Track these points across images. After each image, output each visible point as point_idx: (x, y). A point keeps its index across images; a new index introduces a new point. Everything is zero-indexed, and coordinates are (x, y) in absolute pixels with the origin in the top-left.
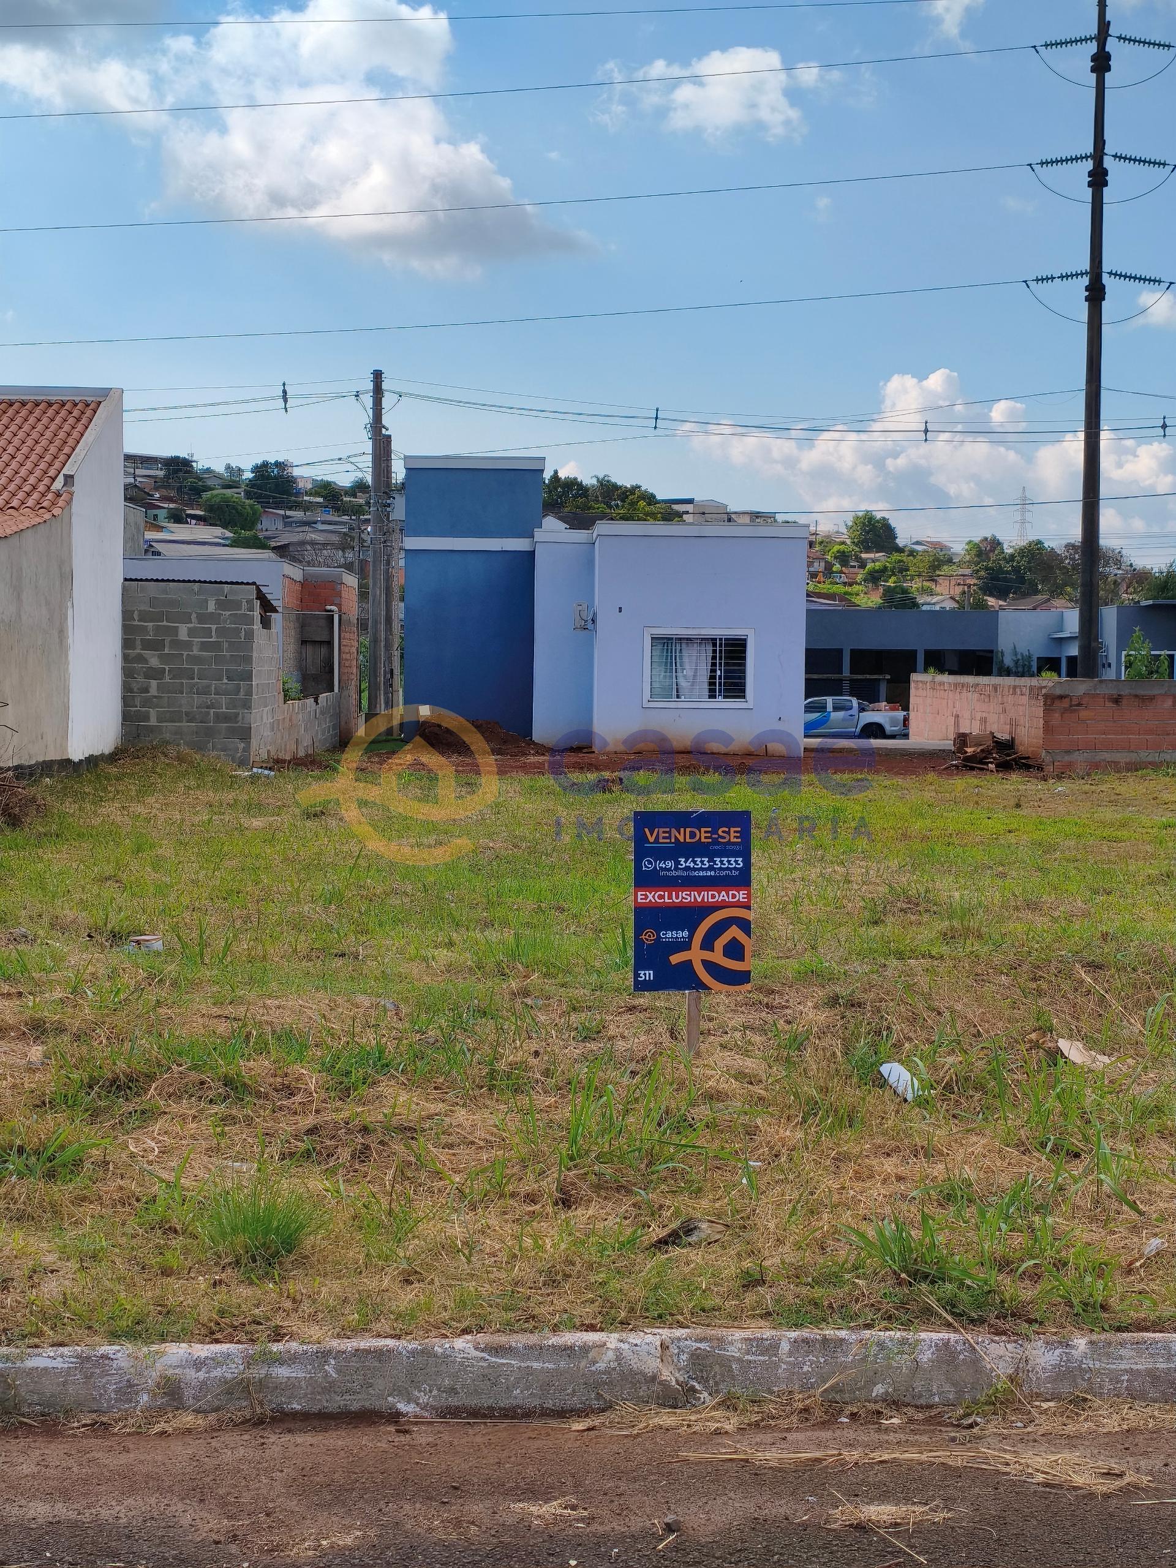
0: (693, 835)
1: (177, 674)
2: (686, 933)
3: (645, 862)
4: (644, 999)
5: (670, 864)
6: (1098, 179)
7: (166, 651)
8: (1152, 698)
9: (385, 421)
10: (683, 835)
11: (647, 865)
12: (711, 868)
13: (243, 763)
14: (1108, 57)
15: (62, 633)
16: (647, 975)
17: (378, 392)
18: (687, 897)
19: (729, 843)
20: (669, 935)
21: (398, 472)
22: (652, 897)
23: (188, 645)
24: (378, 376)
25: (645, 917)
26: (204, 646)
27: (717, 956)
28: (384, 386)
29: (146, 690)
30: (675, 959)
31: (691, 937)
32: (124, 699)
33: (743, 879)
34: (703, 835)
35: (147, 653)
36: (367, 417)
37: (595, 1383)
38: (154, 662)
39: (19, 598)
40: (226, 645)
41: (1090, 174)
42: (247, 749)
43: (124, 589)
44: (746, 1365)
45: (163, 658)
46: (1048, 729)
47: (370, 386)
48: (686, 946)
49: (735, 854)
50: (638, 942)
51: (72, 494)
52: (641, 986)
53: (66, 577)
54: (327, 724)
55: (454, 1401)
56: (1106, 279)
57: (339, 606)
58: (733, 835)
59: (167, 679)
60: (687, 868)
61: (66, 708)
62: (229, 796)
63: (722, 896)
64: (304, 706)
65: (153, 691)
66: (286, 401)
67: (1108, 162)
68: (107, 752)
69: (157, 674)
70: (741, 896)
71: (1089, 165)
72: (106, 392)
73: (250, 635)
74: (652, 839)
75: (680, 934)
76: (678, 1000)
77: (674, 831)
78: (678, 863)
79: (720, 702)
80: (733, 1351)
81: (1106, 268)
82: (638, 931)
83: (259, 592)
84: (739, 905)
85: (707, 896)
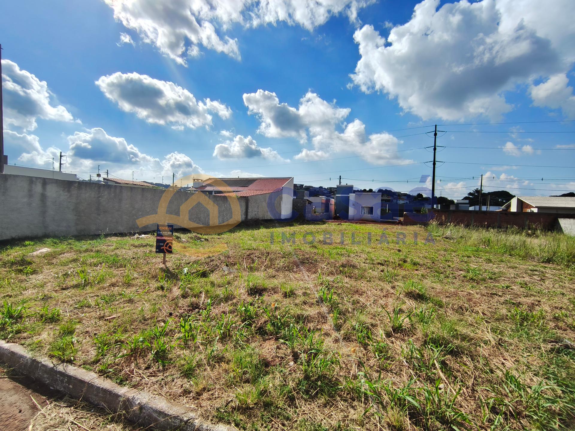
0: (165, 228)
2: (163, 244)
3: (158, 232)
6: (435, 149)
9: (341, 181)
12: (167, 234)
15: (280, 204)
16: (157, 250)
18: (164, 238)
20: (161, 244)
22: (159, 238)
23: (299, 206)
25: (158, 241)
27: (167, 248)
28: (341, 177)
30: (162, 248)
32: (292, 212)
33: (172, 236)
40: (303, 206)
42: (305, 218)
43: (293, 200)
46: (404, 219)
48: (163, 246)
49: (171, 232)
50: (157, 245)
51: (282, 189)
52: (156, 252)
53: (281, 198)
57: (330, 203)
58: (171, 229)
61: (281, 213)
63: (169, 238)
64: (320, 214)
69: (296, 209)
70: (171, 239)
72: (291, 178)
73: (306, 205)
74: (159, 229)
76: (162, 255)
78: (163, 233)
79: (370, 215)
81: (436, 160)
83: (308, 200)
84: (171, 240)
85: (166, 238)
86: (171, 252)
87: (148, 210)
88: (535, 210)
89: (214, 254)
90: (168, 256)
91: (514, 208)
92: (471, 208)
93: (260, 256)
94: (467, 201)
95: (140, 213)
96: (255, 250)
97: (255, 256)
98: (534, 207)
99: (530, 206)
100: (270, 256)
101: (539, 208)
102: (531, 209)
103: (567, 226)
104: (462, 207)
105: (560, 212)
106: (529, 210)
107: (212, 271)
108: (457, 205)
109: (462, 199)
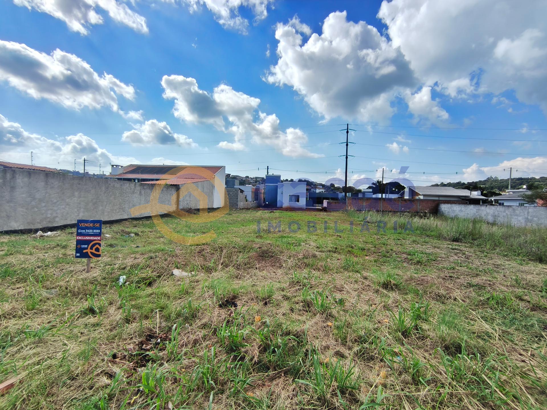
0: (89, 225)
1: (230, 198)
2: (87, 246)
4: (79, 260)
5: (84, 231)
6: (347, 145)
10: (87, 225)
11: (79, 231)
12: (93, 232)
14: (348, 132)
15: (212, 193)
16: (78, 255)
17: (268, 169)
18: (88, 238)
19: (97, 227)
20: (83, 246)
22: (80, 238)
24: (268, 167)
25: (78, 242)
26: (233, 195)
27: (93, 251)
30: (84, 251)
33: (99, 235)
34: (91, 225)
42: (237, 207)
43: (225, 188)
48: (87, 248)
49: (98, 229)
50: (77, 247)
52: (77, 257)
53: (213, 187)
54: (256, 204)
57: (259, 191)
58: (98, 225)
60: (88, 232)
61: (213, 202)
63: (95, 238)
64: (251, 202)
70: (99, 238)
72: (223, 166)
73: (238, 194)
74: (81, 226)
75: (85, 246)
76: (85, 260)
77: (85, 224)
78: (86, 231)
79: (296, 203)
82: (77, 246)
83: (240, 189)
84: (98, 240)
85: (92, 238)
86: (99, 256)
87: (55, 201)
88: (422, 197)
89: (157, 254)
90: (94, 260)
91: (406, 197)
92: (374, 196)
93: (212, 252)
94: (371, 190)
95: (44, 204)
96: (203, 244)
97: (208, 253)
98: (421, 195)
99: (418, 194)
100: (224, 251)
101: (424, 195)
103: (446, 209)
104: (368, 195)
105: (441, 199)
106: (417, 198)
107: (159, 277)
108: (364, 193)
109: (367, 189)
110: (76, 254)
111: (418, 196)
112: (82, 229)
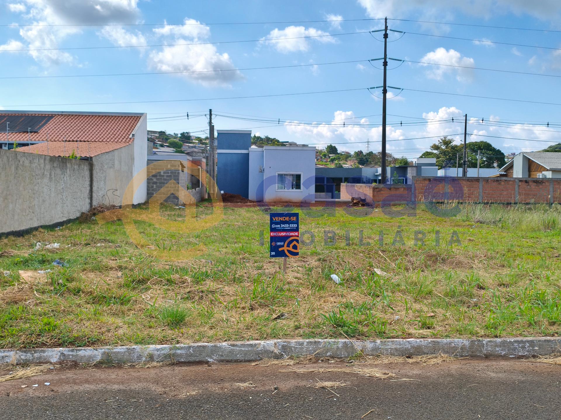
0: (284, 219)
1: (161, 183)
3: (273, 225)
4: (273, 259)
5: (279, 226)
6: (385, 64)
7: (158, 177)
8: (398, 188)
9: (212, 121)
10: (282, 219)
11: (273, 226)
12: (289, 227)
13: (177, 205)
14: (387, 35)
16: (273, 253)
17: (211, 115)
18: (283, 234)
19: (293, 221)
20: (279, 244)
21: (216, 134)
22: (274, 234)
23: (163, 176)
24: (211, 110)
25: (273, 239)
26: (167, 176)
28: (212, 113)
29: (153, 187)
30: (280, 249)
31: (284, 244)
32: (147, 189)
33: (297, 230)
34: (287, 219)
35: (153, 178)
36: (208, 121)
37: (258, 353)
38: (155, 180)
39: (121, 164)
40: (173, 176)
41: (383, 63)
42: (178, 202)
43: (147, 162)
44: (295, 348)
45: (157, 179)
46: (374, 196)
47: (209, 113)
48: (283, 246)
49: (295, 223)
50: (271, 245)
51: (134, 139)
52: (272, 256)
53: (133, 159)
54: (198, 195)
55: (222, 358)
56: (387, 88)
57: (201, 167)
58: (294, 219)
59: (158, 184)
60: (283, 227)
62: (173, 213)
63: (292, 234)
64: (192, 191)
65: (155, 187)
66: (188, 116)
67: (387, 60)
68: (143, 202)
69: (155, 183)
70: (296, 234)
71: (383, 60)
72: (142, 114)
73: (179, 173)
74: (274, 220)
75: (281, 243)
76: (281, 260)
77: (280, 218)
78: (281, 226)
79: (295, 190)
80: (292, 345)
81: (387, 85)
82: (271, 243)
84: (296, 236)
85: (288, 234)
86: (297, 254)
88: (549, 175)
90: (292, 259)
91: (518, 172)
92: (441, 173)
94: (434, 160)
98: (548, 170)
99: (541, 169)
101: (554, 171)
102: (543, 172)
104: (428, 172)
106: (540, 175)
108: (418, 167)
109: (421, 157)
110: (271, 253)
111: (541, 171)
112: (277, 223)
